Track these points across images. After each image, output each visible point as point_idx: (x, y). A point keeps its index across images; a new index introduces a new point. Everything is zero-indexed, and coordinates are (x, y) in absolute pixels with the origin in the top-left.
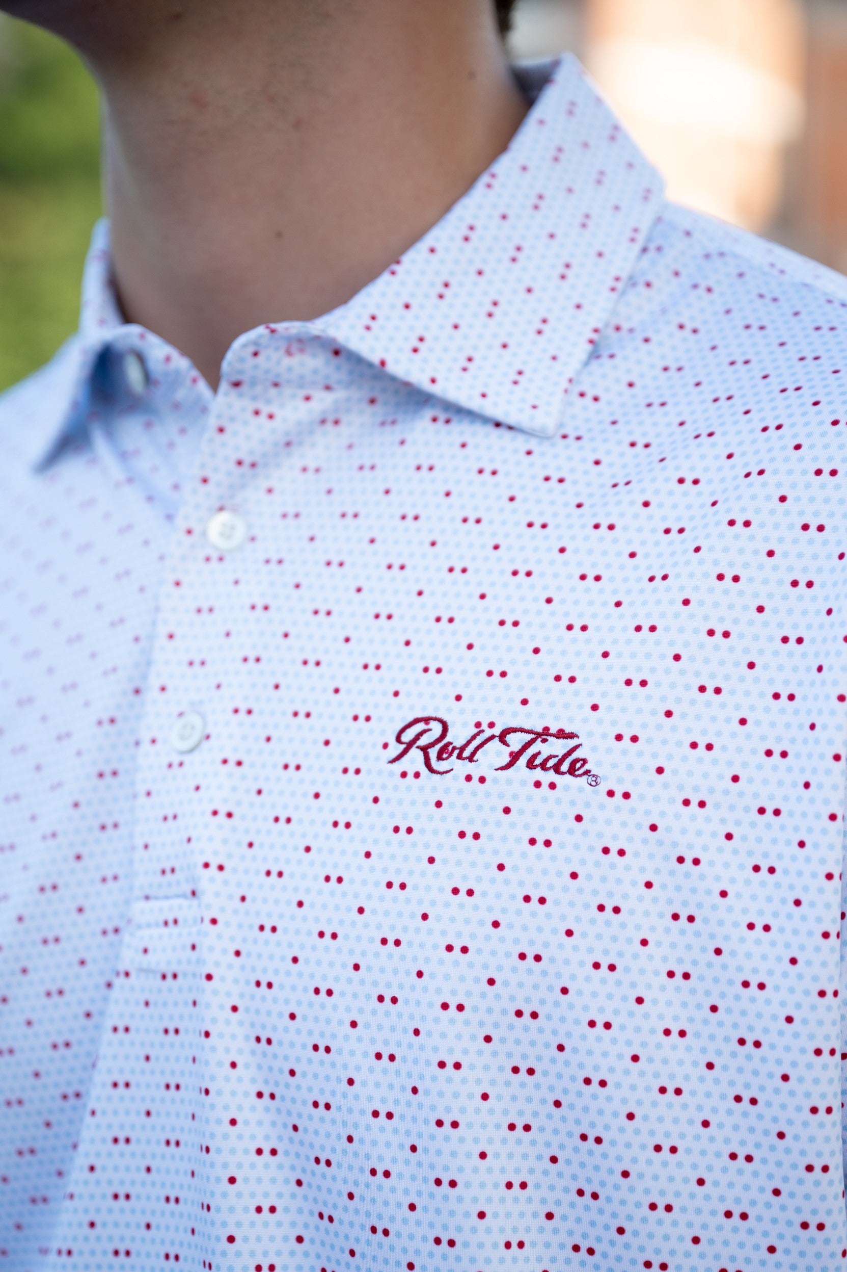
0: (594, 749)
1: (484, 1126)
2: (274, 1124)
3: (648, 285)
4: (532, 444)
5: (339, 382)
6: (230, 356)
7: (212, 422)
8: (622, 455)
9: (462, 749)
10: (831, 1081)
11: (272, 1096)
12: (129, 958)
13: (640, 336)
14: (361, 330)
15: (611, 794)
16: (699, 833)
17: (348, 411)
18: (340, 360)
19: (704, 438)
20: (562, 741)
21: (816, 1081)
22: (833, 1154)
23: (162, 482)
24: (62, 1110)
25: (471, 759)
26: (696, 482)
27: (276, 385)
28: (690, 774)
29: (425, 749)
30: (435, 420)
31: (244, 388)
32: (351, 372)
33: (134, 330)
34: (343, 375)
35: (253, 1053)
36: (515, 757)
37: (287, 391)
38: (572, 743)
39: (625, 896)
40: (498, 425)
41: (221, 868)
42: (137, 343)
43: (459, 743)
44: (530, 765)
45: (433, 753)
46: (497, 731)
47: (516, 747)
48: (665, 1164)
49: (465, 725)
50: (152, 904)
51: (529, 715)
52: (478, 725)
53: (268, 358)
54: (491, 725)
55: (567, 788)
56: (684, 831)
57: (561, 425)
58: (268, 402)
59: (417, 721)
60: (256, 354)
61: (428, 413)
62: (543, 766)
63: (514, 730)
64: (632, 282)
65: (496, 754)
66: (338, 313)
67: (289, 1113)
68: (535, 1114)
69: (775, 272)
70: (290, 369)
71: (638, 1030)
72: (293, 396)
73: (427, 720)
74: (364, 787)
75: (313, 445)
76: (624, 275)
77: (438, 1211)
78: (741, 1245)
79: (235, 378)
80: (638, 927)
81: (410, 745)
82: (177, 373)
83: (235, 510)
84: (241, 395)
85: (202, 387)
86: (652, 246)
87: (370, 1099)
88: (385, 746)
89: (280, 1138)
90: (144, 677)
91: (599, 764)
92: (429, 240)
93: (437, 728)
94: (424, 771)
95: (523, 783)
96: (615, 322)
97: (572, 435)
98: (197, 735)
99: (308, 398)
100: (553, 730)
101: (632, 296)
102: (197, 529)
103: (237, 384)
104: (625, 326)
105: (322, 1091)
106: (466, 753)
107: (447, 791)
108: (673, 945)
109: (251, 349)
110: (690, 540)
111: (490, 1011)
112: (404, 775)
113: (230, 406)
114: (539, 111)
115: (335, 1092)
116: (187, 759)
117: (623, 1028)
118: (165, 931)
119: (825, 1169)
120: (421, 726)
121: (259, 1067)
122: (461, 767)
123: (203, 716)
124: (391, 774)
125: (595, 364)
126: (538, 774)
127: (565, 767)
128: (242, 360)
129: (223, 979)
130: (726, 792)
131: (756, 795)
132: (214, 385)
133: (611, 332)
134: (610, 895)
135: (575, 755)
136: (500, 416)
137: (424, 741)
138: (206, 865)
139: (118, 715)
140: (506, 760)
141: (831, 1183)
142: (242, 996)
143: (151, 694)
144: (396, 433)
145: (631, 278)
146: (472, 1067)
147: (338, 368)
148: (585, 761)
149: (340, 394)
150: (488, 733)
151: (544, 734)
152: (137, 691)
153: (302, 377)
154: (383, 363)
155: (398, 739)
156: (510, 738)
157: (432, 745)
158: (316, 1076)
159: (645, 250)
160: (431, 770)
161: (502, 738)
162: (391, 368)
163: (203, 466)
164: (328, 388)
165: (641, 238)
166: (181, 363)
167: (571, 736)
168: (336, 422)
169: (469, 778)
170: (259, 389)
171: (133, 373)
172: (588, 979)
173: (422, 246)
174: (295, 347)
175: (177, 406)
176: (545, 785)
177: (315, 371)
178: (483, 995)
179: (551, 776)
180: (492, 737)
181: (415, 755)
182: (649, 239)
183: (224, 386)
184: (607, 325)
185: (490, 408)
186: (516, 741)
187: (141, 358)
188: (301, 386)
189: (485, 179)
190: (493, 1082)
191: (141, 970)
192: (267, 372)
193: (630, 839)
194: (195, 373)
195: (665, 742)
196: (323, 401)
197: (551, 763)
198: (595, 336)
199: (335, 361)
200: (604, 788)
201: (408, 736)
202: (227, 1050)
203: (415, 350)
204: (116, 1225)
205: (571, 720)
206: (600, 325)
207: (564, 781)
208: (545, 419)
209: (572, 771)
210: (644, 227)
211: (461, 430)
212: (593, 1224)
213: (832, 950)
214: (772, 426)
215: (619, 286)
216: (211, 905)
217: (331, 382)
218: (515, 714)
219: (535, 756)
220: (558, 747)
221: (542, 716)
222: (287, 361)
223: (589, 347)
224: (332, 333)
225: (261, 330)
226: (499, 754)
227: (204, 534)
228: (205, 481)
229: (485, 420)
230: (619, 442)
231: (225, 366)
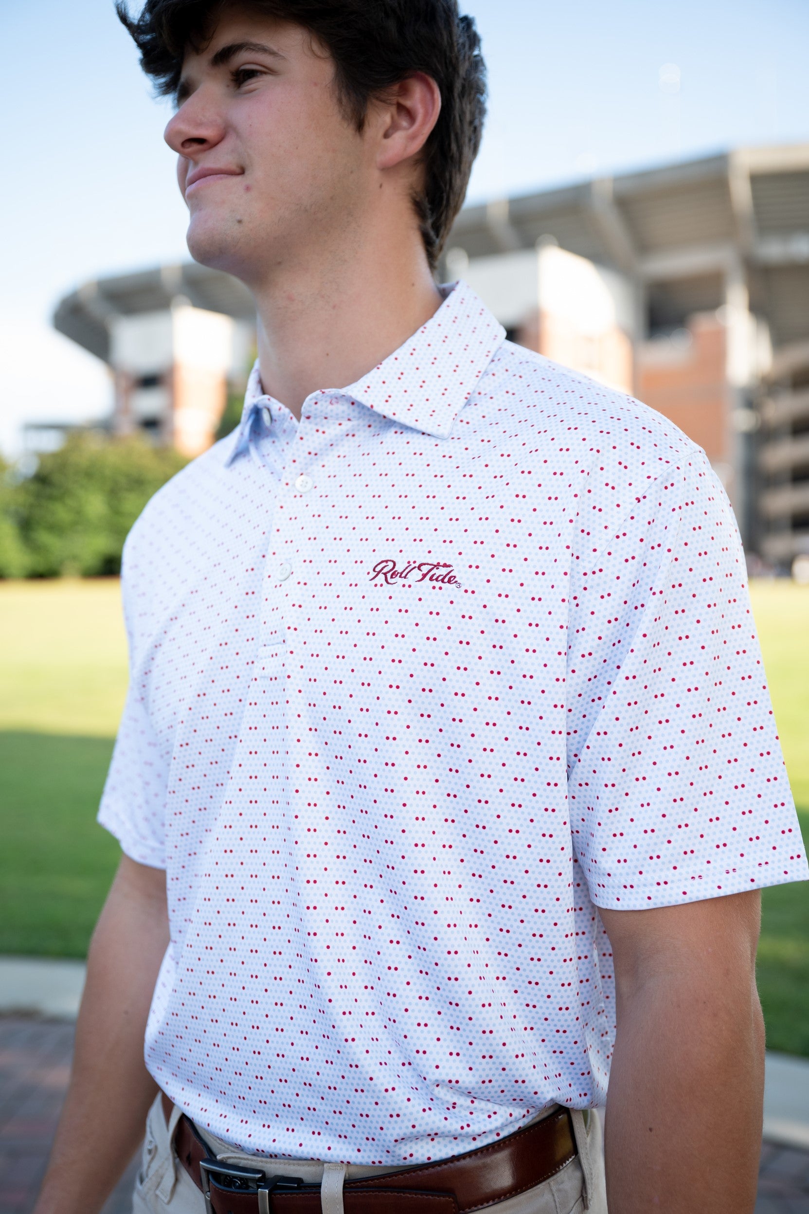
0: (459, 572)
1: (407, 740)
2: (317, 742)
3: (493, 375)
4: (438, 442)
5: (354, 417)
6: (305, 404)
7: (298, 435)
8: (478, 445)
9: (402, 573)
10: (561, 719)
11: (316, 730)
12: (257, 671)
13: (489, 396)
14: (362, 392)
15: (466, 591)
16: (505, 609)
17: (359, 430)
18: (355, 406)
19: (513, 437)
20: (445, 568)
21: (555, 719)
22: (562, 752)
23: (278, 467)
24: (229, 743)
25: (405, 577)
26: (509, 456)
27: (326, 418)
28: (502, 582)
29: (385, 574)
30: (396, 432)
31: (311, 419)
32: (359, 413)
33: (266, 397)
34: (356, 414)
35: (308, 711)
36: (424, 576)
37: (330, 421)
38: (449, 569)
39: (472, 637)
40: (423, 434)
41: (295, 629)
42: (267, 402)
43: (400, 571)
44: (431, 579)
45: (389, 575)
46: (417, 565)
47: (425, 572)
48: (488, 756)
49: (403, 562)
50: (267, 648)
51: (431, 558)
52: (409, 562)
53: (322, 405)
54: (415, 562)
55: (447, 589)
56: (498, 608)
57: (451, 434)
58: (323, 426)
59: (382, 562)
60: (316, 403)
61: (393, 430)
62: (437, 580)
63: (424, 564)
64: (486, 373)
65: (416, 574)
66: (353, 385)
67: (323, 737)
68: (431, 735)
69: (550, 369)
70: (332, 411)
71: (476, 697)
72: (334, 423)
73: (387, 561)
74: (358, 592)
75: (343, 446)
76: (483, 371)
77: (386, 777)
78: (521, 793)
79: (307, 414)
80: (477, 651)
81: (379, 573)
82: (284, 415)
83: (308, 474)
84: (310, 423)
85: (294, 419)
86: (496, 359)
87: (358, 729)
88: (368, 573)
89: (320, 749)
90: (267, 550)
91: (461, 578)
92: (395, 355)
93: (391, 565)
94: (384, 583)
95: (428, 587)
96: (478, 391)
97: (456, 437)
98: (288, 572)
99: (340, 424)
100: (442, 564)
101: (486, 379)
102: (290, 483)
103: (308, 418)
104: (483, 393)
105: (338, 726)
106: (403, 575)
107: (394, 592)
108: (493, 659)
109: (314, 401)
110: (504, 481)
111: (411, 689)
112: (376, 585)
113: (305, 428)
114: (447, 302)
115: (342, 726)
116: (283, 583)
117: (470, 696)
118: (272, 659)
119: (558, 759)
120: (384, 564)
121: (310, 717)
122: (400, 581)
123: (291, 565)
124: (370, 585)
125: (468, 408)
126: (434, 583)
127: (446, 580)
128: (310, 406)
129: (295, 678)
130: (518, 591)
131: (531, 592)
132: (299, 420)
133: (476, 395)
134: (465, 636)
135: (451, 575)
136: (424, 431)
137: (385, 571)
138: (289, 628)
139: (255, 567)
140: (421, 577)
141: (561, 765)
142: (303, 686)
143: (269, 556)
144: (378, 439)
145: (485, 372)
146: (403, 713)
147: (354, 410)
148: (455, 577)
149: (354, 422)
150: (413, 565)
151: (437, 566)
152: (264, 556)
153: (337, 414)
154: (372, 406)
155: (374, 570)
156: (422, 568)
157: (389, 572)
158: (335, 720)
159: (493, 361)
160: (388, 583)
161: (419, 568)
162: (375, 409)
163: (293, 454)
164: (349, 420)
165: (491, 355)
166: (286, 411)
167: (449, 566)
168: (353, 435)
169: (404, 586)
170: (318, 420)
171: (266, 416)
172: (455, 674)
173: (392, 357)
174: (334, 401)
175: (284, 431)
176: (437, 588)
177: (343, 412)
178: (408, 682)
179: (440, 584)
180: (415, 568)
181: (382, 576)
182: (495, 355)
183: (303, 419)
184: (474, 392)
185: (420, 426)
186: (425, 569)
187: (269, 410)
188: (337, 419)
189: (422, 329)
190: (412, 721)
191: (262, 677)
192: (321, 412)
193: (474, 612)
194: (292, 415)
195: (491, 568)
196: (347, 426)
197: (440, 578)
198: (468, 396)
199: (352, 407)
200: (463, 588)
201: (378, 569)
202: (296, 709)
203: (387, 401)
204: (251, 790)
205: (450, 559)
206: (471, 392)
207: (445, 586)
208: (444, 431)
209: (449, 581)
210: (493, 350)
211: (408, 436)
212: (456, 784)
213: (563, 660)
214: (543, 431)
215: (480, 375)
216: (291, 645)
217: (350, 417)
218: (425, 557)
219: (433, 575)
220: (443, 571)
221: (437, 558)
222: (330, 407)
223: (466, 401)
224: (350, 393)
225: (318, 392)
226: (417, 575)
227: (294, 485)
228: (294, 461)
229: (418, 431)
230: (477, 440)
231: (303, 409)
